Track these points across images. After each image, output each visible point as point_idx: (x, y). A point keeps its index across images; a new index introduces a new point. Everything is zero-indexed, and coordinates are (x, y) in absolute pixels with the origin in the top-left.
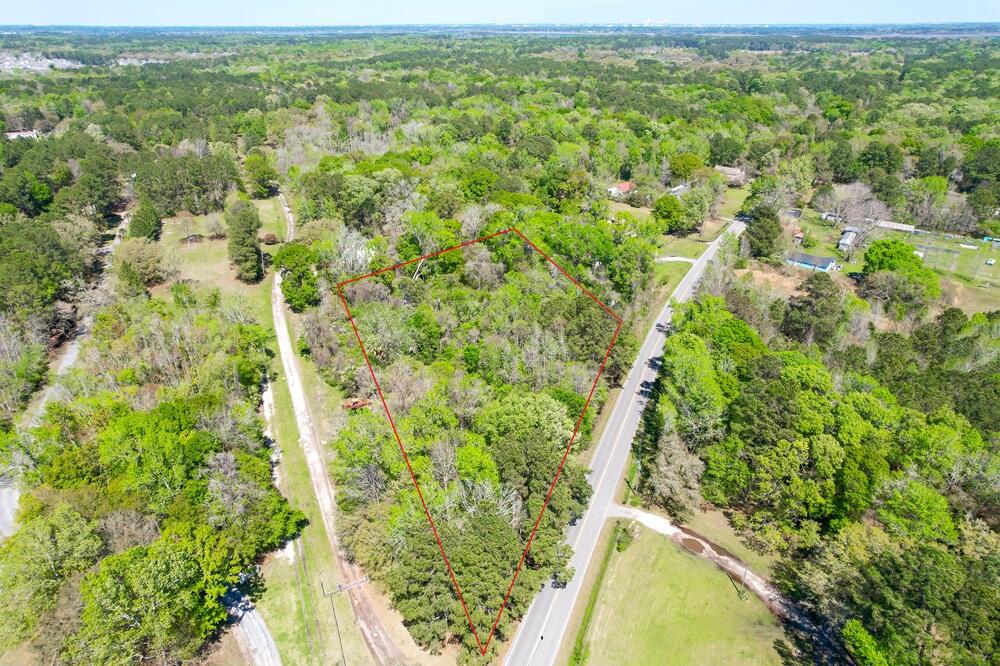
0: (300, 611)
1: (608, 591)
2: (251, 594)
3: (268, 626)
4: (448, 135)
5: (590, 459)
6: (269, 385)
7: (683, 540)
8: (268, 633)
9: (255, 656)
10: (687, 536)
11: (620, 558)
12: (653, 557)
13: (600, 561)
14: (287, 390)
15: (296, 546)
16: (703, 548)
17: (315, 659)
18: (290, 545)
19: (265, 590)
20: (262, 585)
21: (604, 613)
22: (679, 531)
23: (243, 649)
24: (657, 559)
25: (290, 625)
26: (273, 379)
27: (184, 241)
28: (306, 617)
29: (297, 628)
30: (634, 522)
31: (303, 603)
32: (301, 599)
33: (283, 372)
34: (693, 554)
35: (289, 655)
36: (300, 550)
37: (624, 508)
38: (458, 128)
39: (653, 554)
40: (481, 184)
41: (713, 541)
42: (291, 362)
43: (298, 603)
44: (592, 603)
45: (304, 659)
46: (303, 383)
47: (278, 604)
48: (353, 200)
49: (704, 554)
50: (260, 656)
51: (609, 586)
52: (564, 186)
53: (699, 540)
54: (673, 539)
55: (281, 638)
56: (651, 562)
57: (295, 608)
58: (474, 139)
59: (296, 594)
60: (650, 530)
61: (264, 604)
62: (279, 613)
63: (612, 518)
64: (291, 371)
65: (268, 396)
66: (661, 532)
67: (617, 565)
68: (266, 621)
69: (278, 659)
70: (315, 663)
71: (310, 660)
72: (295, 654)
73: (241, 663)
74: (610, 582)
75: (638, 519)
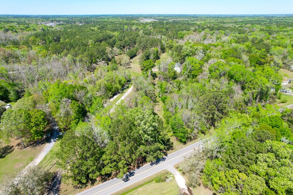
1: (136, 192)
2: (59, 139)
5: (182, 148)
6: (119, 94)
7: (184, 193)
8: (51, 148)
9: (43, 152)
10: (187, 192)
11: (153, 184)
12: (165, 191)
13: (147, 181)
14: (121, 97)
17: (51, 160)
19: (62, 139)
22: (186, 188)
23: (43, 149)
24: (166, 193)
25: (56, 149)
26: (121, 93)
30: (172, 176)
33: (125, 92)
35: (47, 156)
37: (175, 170)
39: (167, 190)
40: (227, 54)
42: (130, 91)
44: (128, 192)
51: (139, 191)
54: (180, 190)
55: (51, 151)
56: (163, 192)
60: (176, 182)
61: (58, 142)
63: (167, 171)
64: (127, 93)
65: (115, 97)
66: (179, 185)
67: (149, 186)
68: (54, 146)
69: (45, 155)
70: (49, 161)
71: (49, 160)
72: (49, 156)
73: (39, 152)
74: (140, 189)
75: (175, 176)
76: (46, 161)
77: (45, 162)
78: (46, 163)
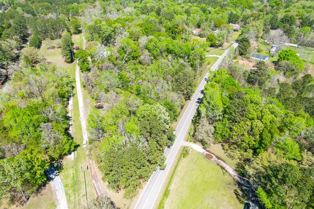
0: (73, 177)
1: (178, 172)
2: (58, 170)
3: (62, 181)
4: (139, 12)
5: (177, 125)
6: (72, 98)
7: (206, 154)
8: (62, 184)
9: (57, 192)
10: (208, 153)
11: (184, 160)
12: (195, 160)
13: (177, 161)
14: (77, 100)
15: (74, 154)
16: (213, 157)
17: (77, 193)
18: (73, 153)
19: (63, 169)
20: (62, 167)
21: (176, 180)
22: (205, 151)
23: (53, 189)
24: (196, 161)
25: (70, 181)
26: (73, 96)
27: (49, 48)
28: (75, 179)
29: (72, 182)
30: (190, 148)
31: (75, 174)
32: (74, 173)
33: (77, 94)
34: (209, 159)
35: (68, 192)
36: (76, 155)
37: (187, 143)
38: (143, 10)
39: (195, 159)
40: (148, 29)
41: (216, 155)
42: (80, 90)
43: (73, 174)
44: (173, 176)
45: (73, 193)
46: (83, 98)
47: (66, 174)
48: (104, 34)
49: (213, 159)
50: (59, 192)
51: (179, 170)
52: (177, 30)
53: (212, 154)
54: (203, 154)
55: (66, 186)
56: (194, 162)
57: (72, 176)
58: (148, 14)
59: (73, 170)
60: (195, 150)
61: (62, 174)
62: (66, 177)
63: (183, 146)
64: (79, 93)
65: (71, 102)
66: (199, 151)
67: (182, 162)
68: (62, 180)
69: (64, 193)
70: (77, 195)
71: (75, 194)
72: (70, 192)
73: (52, 194)
74: (179, 168)
75: (191, 147)
76: (73, 196)
77: (72, 198)
78: (75, 198)
